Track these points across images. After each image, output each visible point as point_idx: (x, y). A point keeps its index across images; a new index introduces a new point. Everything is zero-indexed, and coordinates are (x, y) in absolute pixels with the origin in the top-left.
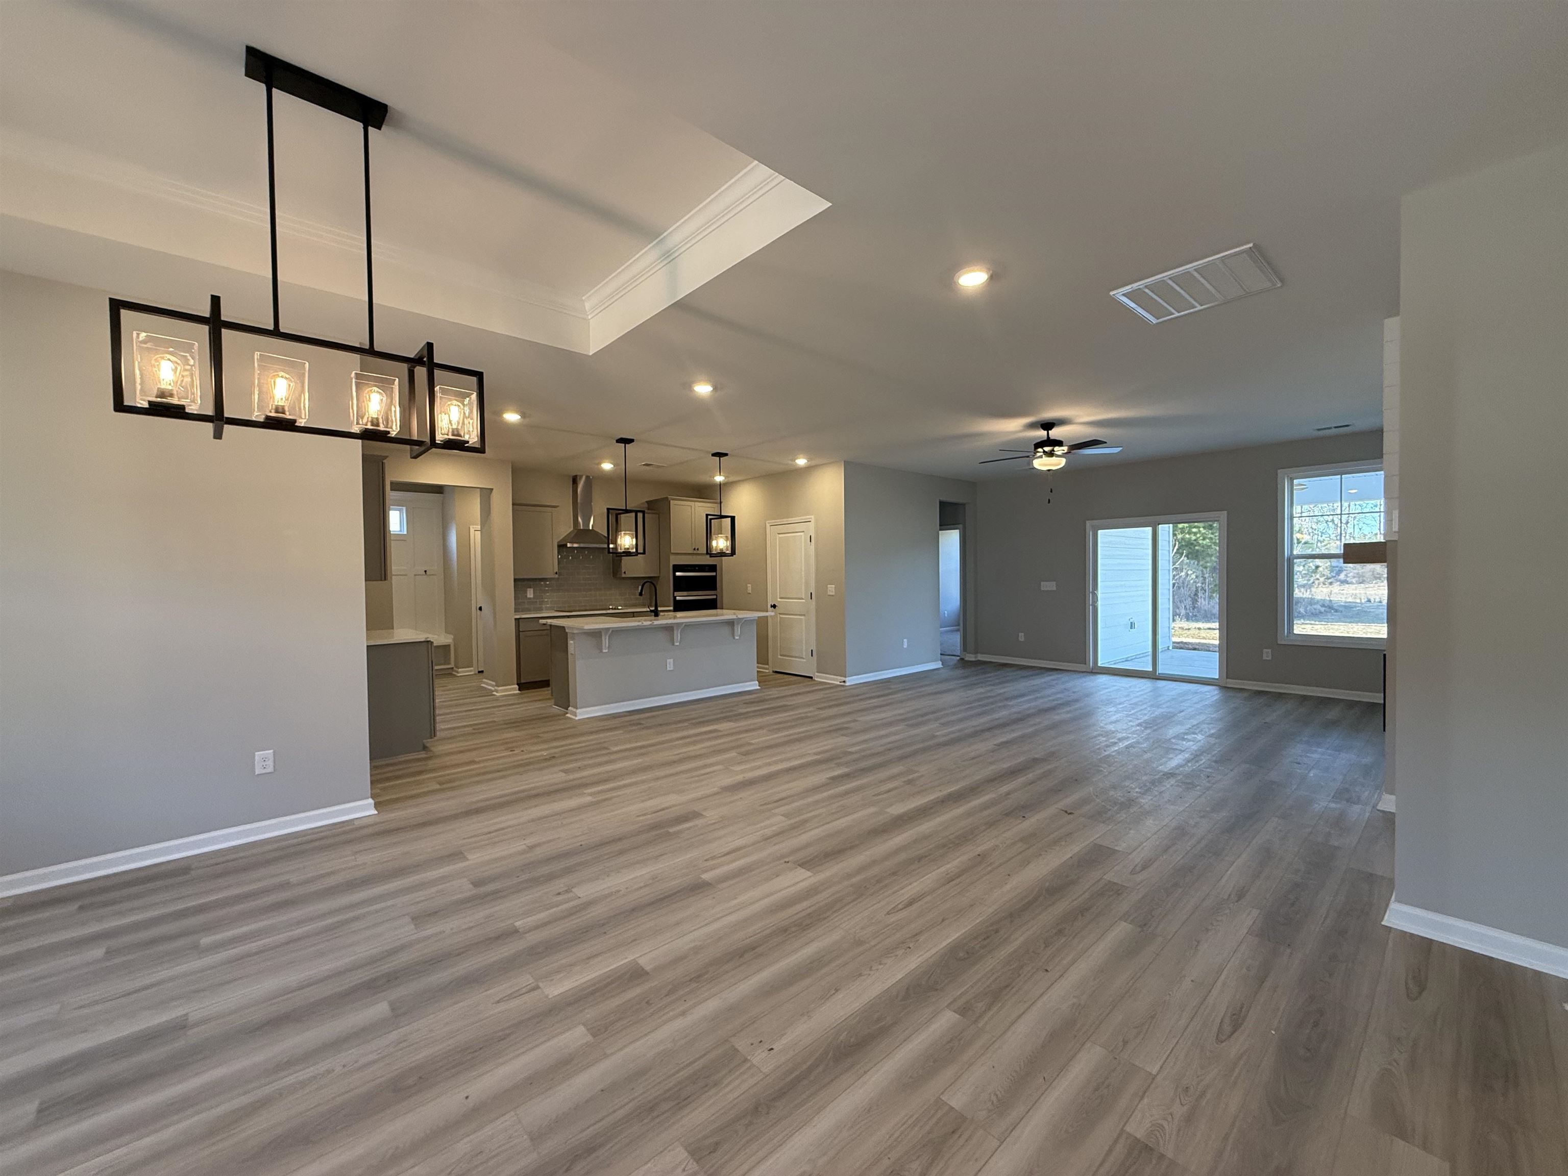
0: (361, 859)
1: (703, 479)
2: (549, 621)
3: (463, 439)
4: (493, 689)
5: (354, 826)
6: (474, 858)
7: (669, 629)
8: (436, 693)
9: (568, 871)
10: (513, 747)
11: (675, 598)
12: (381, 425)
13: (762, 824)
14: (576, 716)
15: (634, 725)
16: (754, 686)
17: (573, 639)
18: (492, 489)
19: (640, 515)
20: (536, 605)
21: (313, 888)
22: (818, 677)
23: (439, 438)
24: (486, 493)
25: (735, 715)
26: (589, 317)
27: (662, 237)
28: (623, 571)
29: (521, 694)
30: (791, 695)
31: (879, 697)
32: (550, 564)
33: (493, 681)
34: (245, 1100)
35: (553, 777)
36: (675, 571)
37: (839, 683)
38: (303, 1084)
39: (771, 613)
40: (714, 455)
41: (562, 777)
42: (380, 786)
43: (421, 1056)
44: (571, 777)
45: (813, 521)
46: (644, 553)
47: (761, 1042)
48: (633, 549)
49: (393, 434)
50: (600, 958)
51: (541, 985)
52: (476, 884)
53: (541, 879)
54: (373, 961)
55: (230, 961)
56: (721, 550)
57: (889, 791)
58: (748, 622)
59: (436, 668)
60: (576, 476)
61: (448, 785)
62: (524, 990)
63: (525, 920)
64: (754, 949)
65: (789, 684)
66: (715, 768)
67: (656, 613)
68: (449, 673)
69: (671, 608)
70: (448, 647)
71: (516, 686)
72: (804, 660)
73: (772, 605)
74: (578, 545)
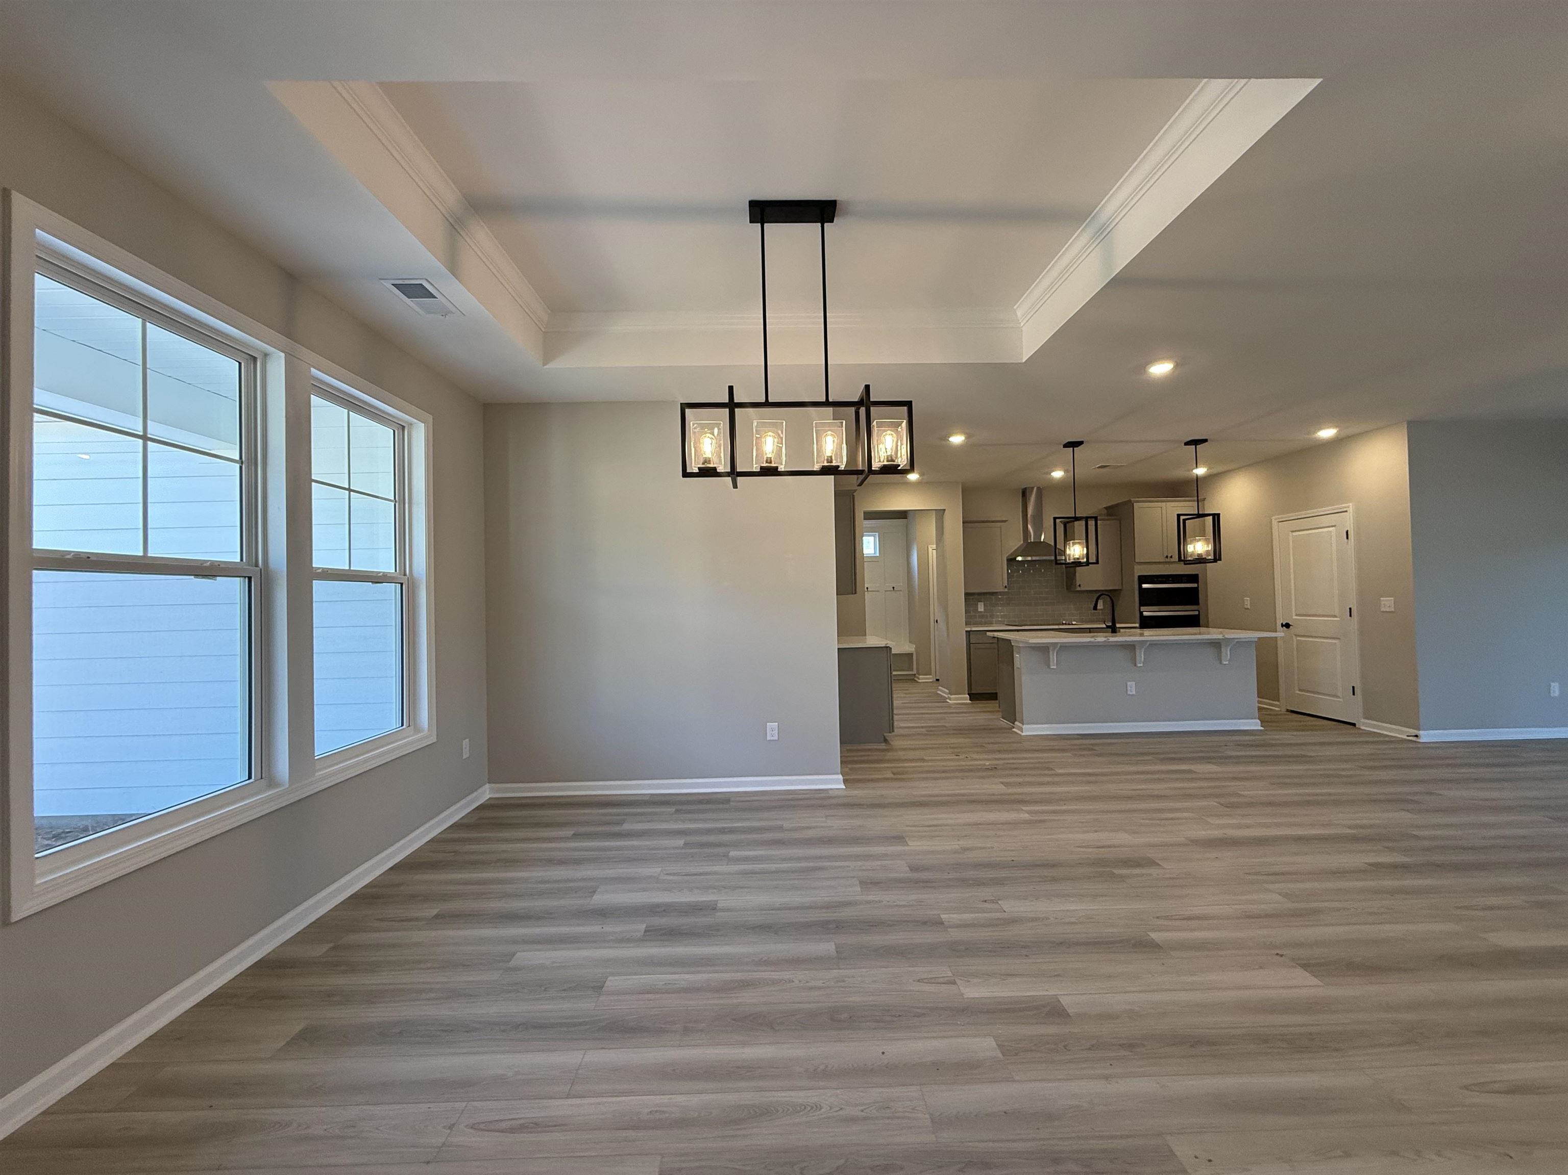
0: (830, 822)
1: (1178, 473)
2: (996, 634)
3: (895, 463)
4: (946, 696)
5: (827, 795)
6: (914, 845)
7: (1131, 647)
8: (895, 696)
9: (998, 882)
10: (959, 752)
11: (1141, 613)
12: (834, 461)
13: (1244, 898)
14: (1022, 732)
15: (1084, 749)
16: (1254, 725)
17: (1019, 653)
18: (944, 510)
19: (1091, 523)
20: (986, 618)
21: (797, 835)
22: (1364, 724)
23: (876, 465)
24: (940, 513)
25: (1220, 758)
26: (1022, 324)
27: (1093, 214)
28: (1078, 584)
29: (971, 704)
30: (1315, 744)
31: (1488, 765)
32: (1000, 578)
33: (946, 689)
34: (739, 976)
35: (994, 787)
36: (1141, 583)
37: (1406, 737)
38: (774, 982)
39: (1281, 633)
40: (1187, 444)
41: (1001, 789)
42: (850, 766)
43: (856, 999)
44: (1010, 790)
45: (1351, 510)
46: (1097, 563)
47: (1210, 1161)
48: (1083, 559)
49: (842, 467)
50: (1018, 979)
51: (958, 982)
52: (913, 868)
53: (971, 882)
54: (828, 906)
55: (744, 873)
56: (1199, 555)
57: (1491, 908)
58: (1240, 644)
59: (894, 673)
60: (1026, 488)
61: (899, 776)
62: (941, 980)
63: (952, 916)
64: (1214, 1044)
65: (1313, 729)
66: (1186, 815)
67: (1114, 630)
68: (912, 679)
69: (1137, 625)
70: (910, 655)
71: (968, 696)
72: (1341, 700)
73: (1284, 624)
74: (1029, 558)
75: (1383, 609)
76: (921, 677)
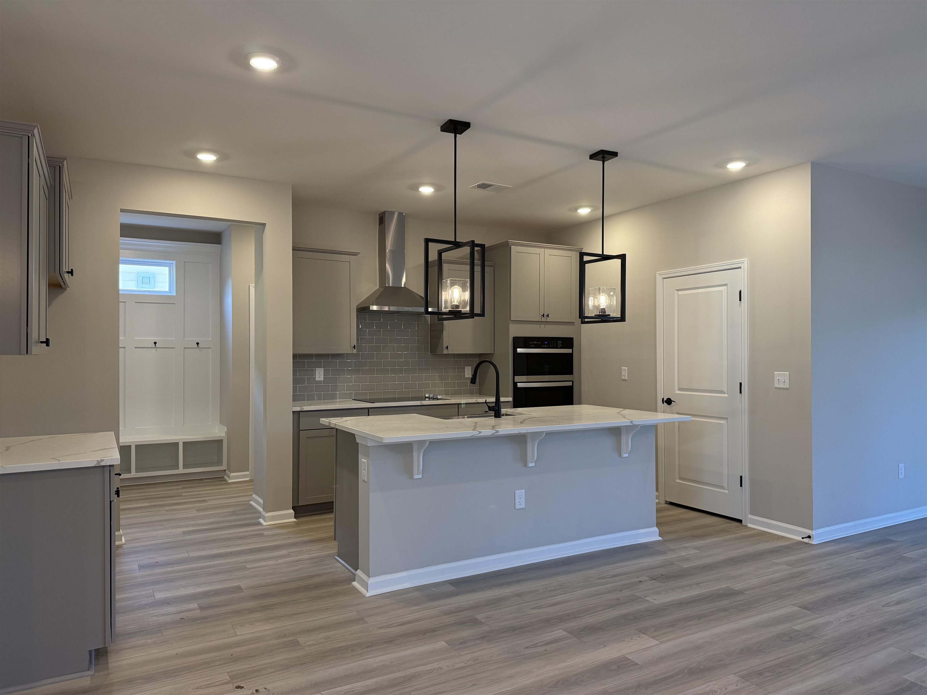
4: (262, 513)
7: (517, 437)
11: (515, 384)
14: (367, 589)
16: (653, 536)
17: (367, 456)
18: (264, 225)
20: (326, 392)
22: (752, 521)
28: (445, 346)
29: (296, 526)
32: (346, 334)
36: (516, 346)
37: (797, 538)
40: (594, 156)
45: (744, 266)
46: (482, 315)
48: (465, 307)
56: (601, 311)
58: (644, 429)
60: (384, 213)
67: (497, 411)
69: (515, 401)
70: (219, 442)
71: (292, 511)
72: (727, 491)
73: (665, 399)
74: (386, 308)
75: (777, 385)
76: (232, 474)
